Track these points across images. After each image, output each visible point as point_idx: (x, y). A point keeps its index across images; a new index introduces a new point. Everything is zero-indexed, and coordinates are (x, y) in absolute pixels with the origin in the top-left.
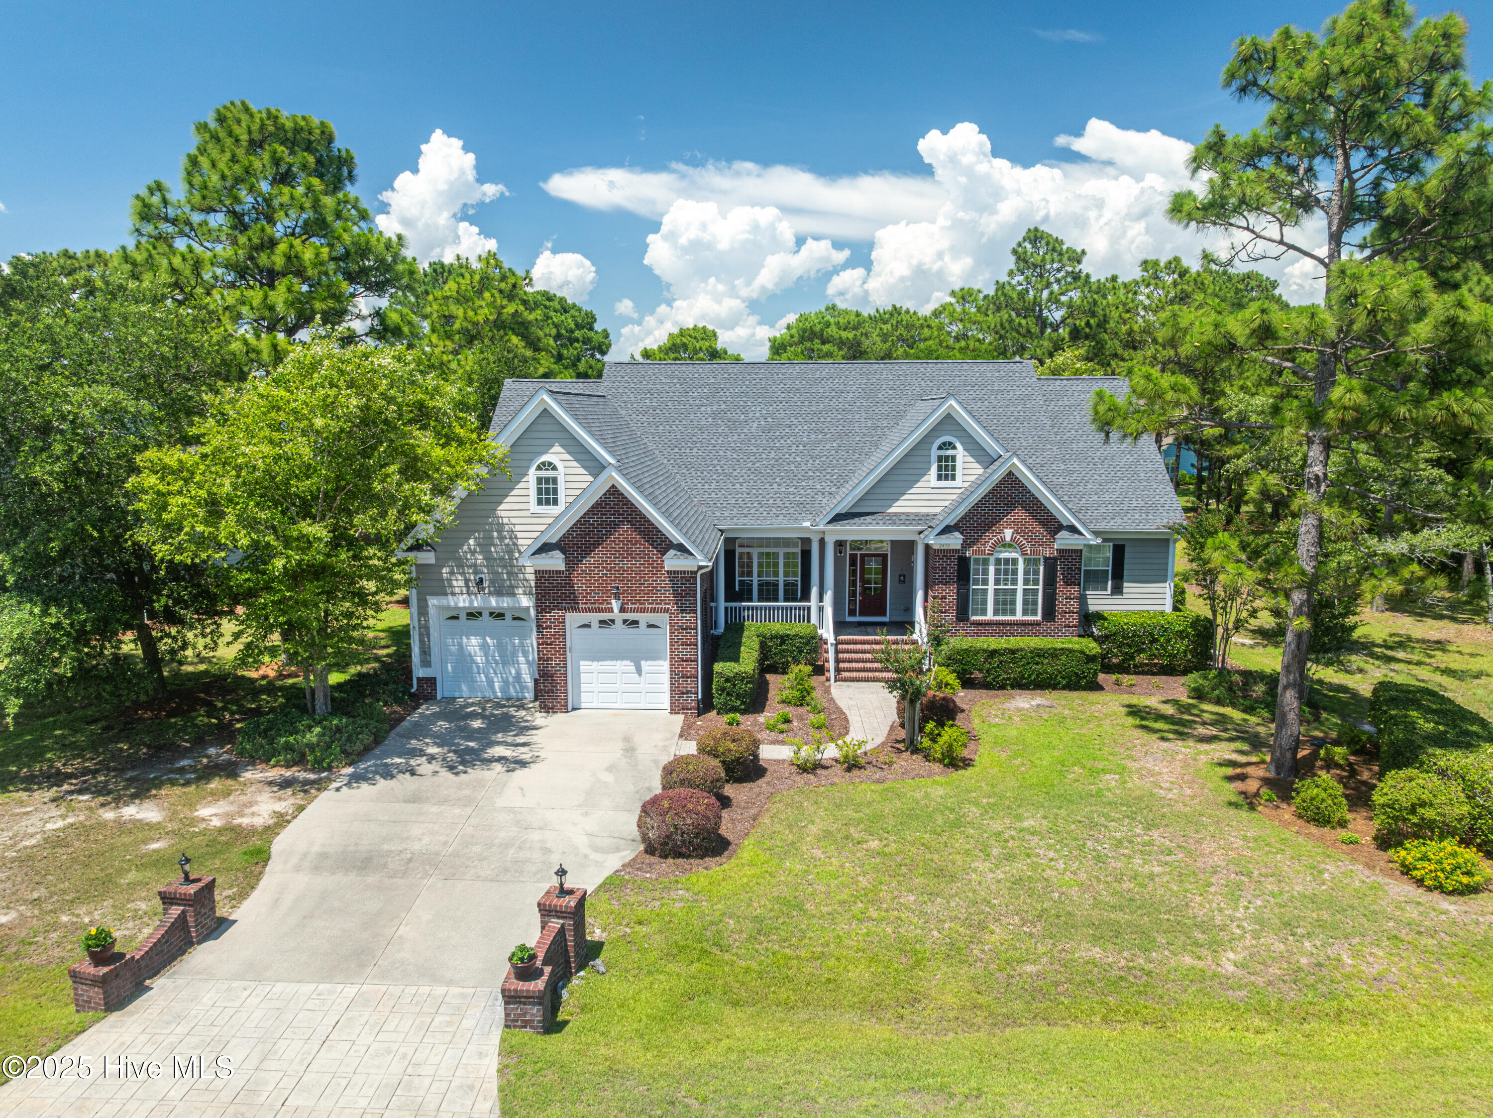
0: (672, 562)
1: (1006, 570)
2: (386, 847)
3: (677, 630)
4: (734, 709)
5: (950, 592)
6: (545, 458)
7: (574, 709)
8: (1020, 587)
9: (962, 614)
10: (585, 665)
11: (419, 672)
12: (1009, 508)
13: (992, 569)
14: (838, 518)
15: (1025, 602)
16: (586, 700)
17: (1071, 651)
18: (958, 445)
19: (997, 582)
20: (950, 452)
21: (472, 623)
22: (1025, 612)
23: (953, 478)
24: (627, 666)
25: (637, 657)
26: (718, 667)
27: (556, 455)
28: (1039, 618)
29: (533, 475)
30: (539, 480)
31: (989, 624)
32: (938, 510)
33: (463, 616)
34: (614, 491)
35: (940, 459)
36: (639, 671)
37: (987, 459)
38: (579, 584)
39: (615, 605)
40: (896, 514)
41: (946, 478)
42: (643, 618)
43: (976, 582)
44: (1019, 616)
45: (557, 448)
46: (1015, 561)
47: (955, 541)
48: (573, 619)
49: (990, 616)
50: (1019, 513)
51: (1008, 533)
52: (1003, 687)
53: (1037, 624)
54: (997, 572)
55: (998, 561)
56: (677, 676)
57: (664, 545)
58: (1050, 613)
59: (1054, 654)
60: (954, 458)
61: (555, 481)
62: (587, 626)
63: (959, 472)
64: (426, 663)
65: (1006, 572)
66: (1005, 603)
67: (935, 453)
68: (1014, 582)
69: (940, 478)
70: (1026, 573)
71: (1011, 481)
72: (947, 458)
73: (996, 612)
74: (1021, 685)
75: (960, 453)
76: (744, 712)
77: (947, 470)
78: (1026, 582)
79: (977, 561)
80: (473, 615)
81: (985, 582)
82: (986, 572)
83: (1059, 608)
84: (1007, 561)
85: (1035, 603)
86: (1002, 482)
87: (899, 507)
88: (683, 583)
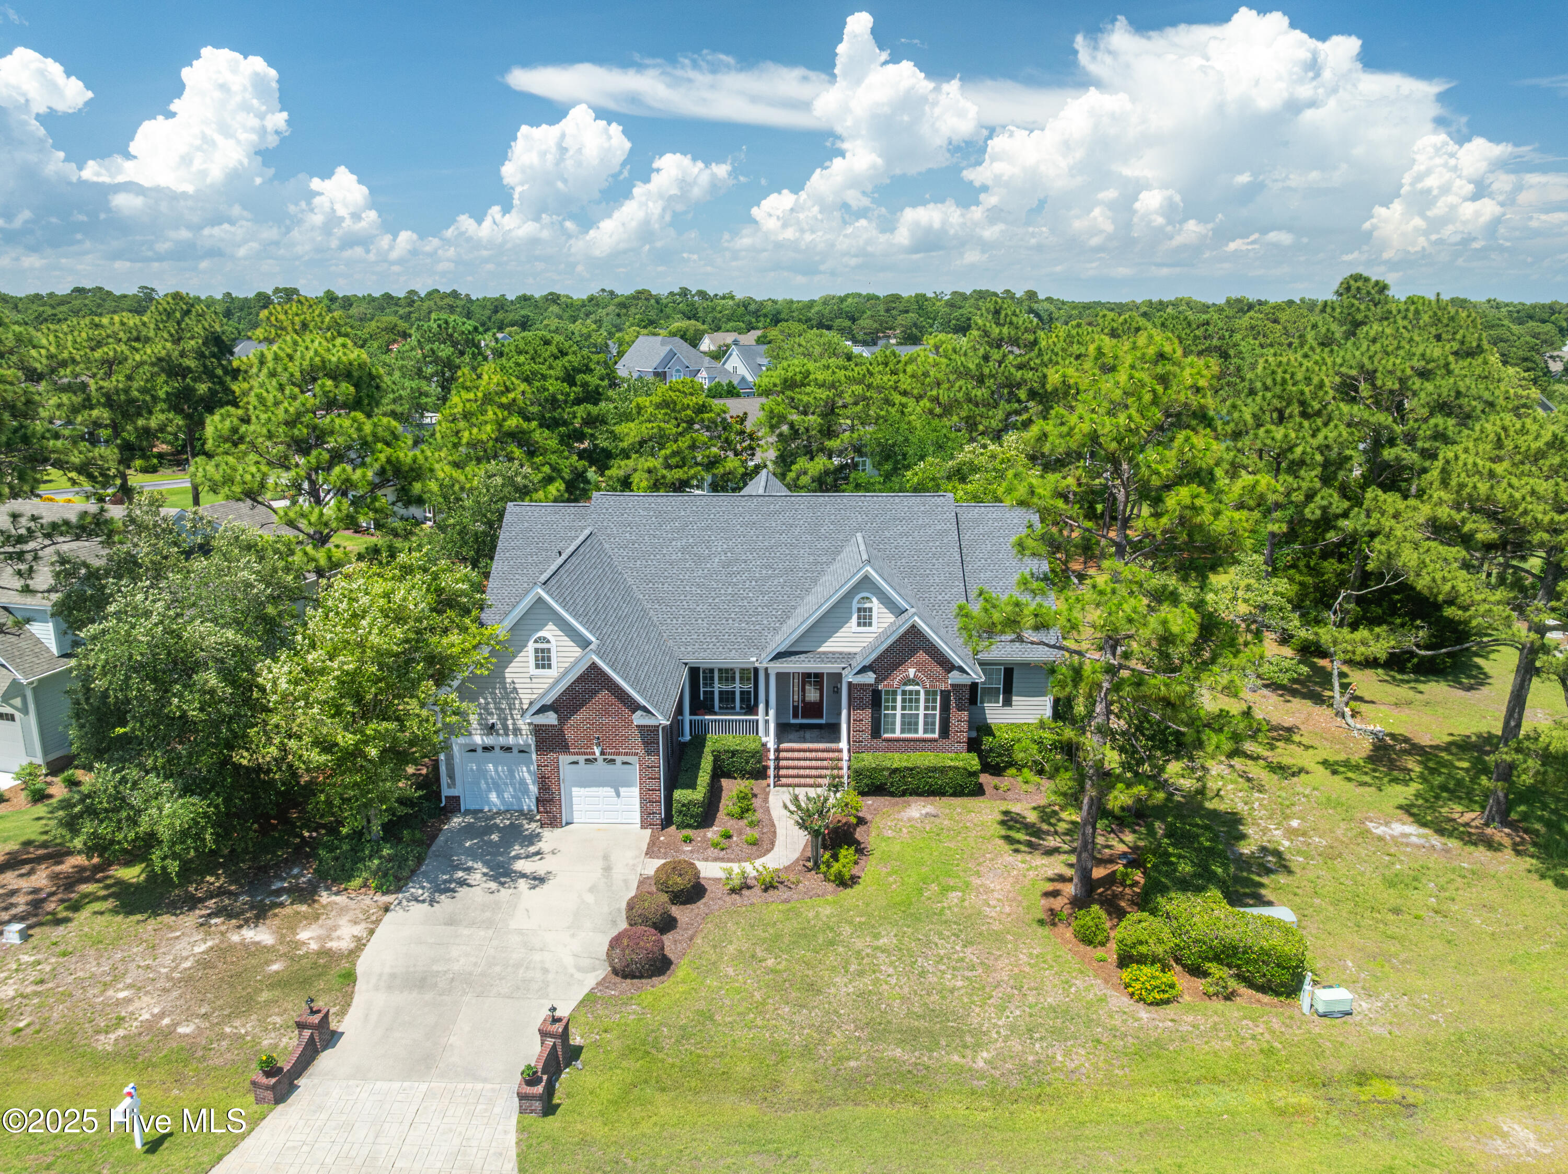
0: (639, 719)
1: (910, 700)
2: (435, 968)
3: (644, 768)
4: (689, 826)
5: (866, 715)
6: (540, 634)
7: (568, 824)
8: (922, 712)
9: (876, 732)
10: (576, 791)
11: (446, 792)
12: (913, 652)
13: (899, 698)
14: (779, 656)
15: (926, 723)
16: (577, 817)
17: (956, 768)
18: (874, 599)
19: (904, 708)
20: (867, 605)
21: (487, 754)
22: (925, 731)
23: (870, 624)
24: (609, 791)
25: (616, 785)
26: (678, 794)
27: (550, 632)
28: (936, 735)
29: (531, 646)
30: (537, 650)
31: (898, 740)
32: (857, 650)
33: (480, 750)
34: (594, 666)
35: (859, 610)
36: (618, 795)
37: (897, 612)
38: (569, 735)
39: (597, 751)
40: (824, 653)
41: (865, 625)
42: (619, 759)
43: (887, 708)
44: (921, 734)
45: (551, 626)
46: (918, 693)
47: (870, 678)
48: (564, 759)
49: (898, 734)
50: (921, 656)
51: (912, 672)
52: (903, 794)
53: (935, 740)
54: (904, 701)
55: (904, 693)
56: (646, 801)
57: (635, 707)
58: (945, 731)
59: (943, 770)
60: (870, 610)
61: (549, 650)
62: (576, 763)
63: (874, 620)
64: (452, 784)
65: (911, 701)
66: (910, 724)
67: (855, 606)
68: (917, 708)
69: (859, 624)
70: (927, 701)
71: (914, 631)
72: (865, 610)
73: (903, 731)
74: (917, 792)
75: (875, 604)
76: (697, 828)
77: (865, 619)
78: (926, 708)
79: (887, 692)
80: (486, 749)
81: (894, 708)
82: (894, 701)
83: (952, 729)
84: (911, 692)
85: (934, 724)
86: (907, 633)
87: (826, 647)
88: (648, 735)
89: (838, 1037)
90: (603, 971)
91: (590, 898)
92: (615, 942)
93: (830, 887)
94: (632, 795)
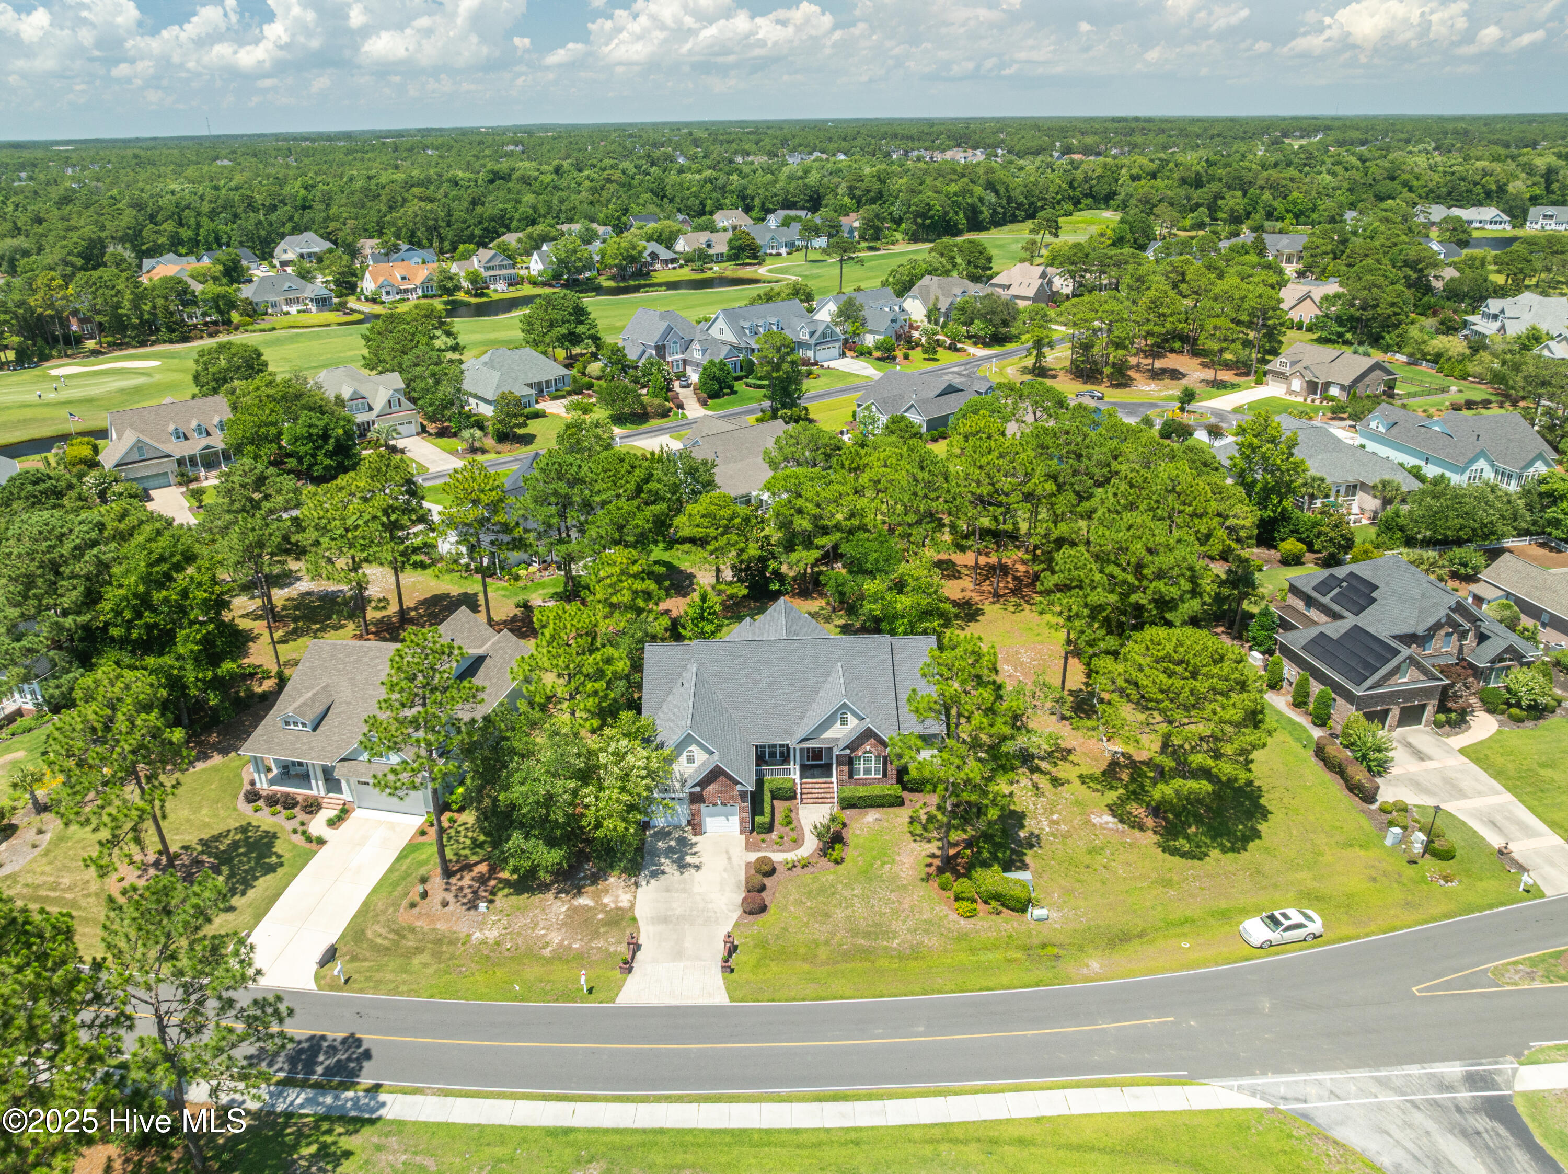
0: (739, 787)
1: (868, 760)
2: (668, 913)
3: (741, 808)
4: (762, 833)
5: (846, 768)
6: (689, 749)
7: (705, 833)
8: (873, 766)
9: (851, 776)
10: (708, 819)
12: (868, 739)
13: (862, 760)
14: (801, 742)
15: (875, 771)
16: (709, 830)
17: (891, 795)
18: (849, 713)
19: (864, 765)
20: (845, 716)
22: (876, 774)
24: (724, 819)
25: (728, 816)
26: (757, 818)
27: (694, 748)
28: (881, 777)
29: (685, 754)
30: (688, 756)
31: (862, 780)
32: (841, 738)
34: (717, 764)
35: (841, 719)
36: (729, 820)
37: (860, 721)
38: (705, 795)
39: (719, 801)
40: (824, 739)
41: (844, 725)
42: (729, 805)
43: (856, 765)
44: (873, 776)
45: (694, 745)
46: (871, 757)
47: (848, 750)
48: (703, 806)
49: (861, 776)
50: (872, 741)
51: (868, 748)
52: (865, 807)
54: (864, 761)
55: (864, 758)
56: (742, 822)
57: (737, 783)
58: (885, 774)
59: (884, 792)
60: (847, 719)
61: (694, 757)
62: (709, 807)
63: (849, 724)
66: (868, 771)
67: (839, 717)
68: (871, 764)
69: (841, 725)
70: (876, 761)
71: (870, 729)
72: (844, 718)
73: (864, 775)
74: (871, 806)
75: (849, 715)
76: (767, 833)
77: (844, 721)
78: (876, 764)
79: (856, 758)
81: (860, 765)
82: (860, 761)
83: (889, 773)
84: (868, 757)
85: (879, 771)
86: (867, 729)
87: (825, 736)
88: (743, 795)
89: (839, 935)
90: (739, 912)
91: (725, 875)
92: (744, 900)
93: (832, 865)
94: (735, 821)
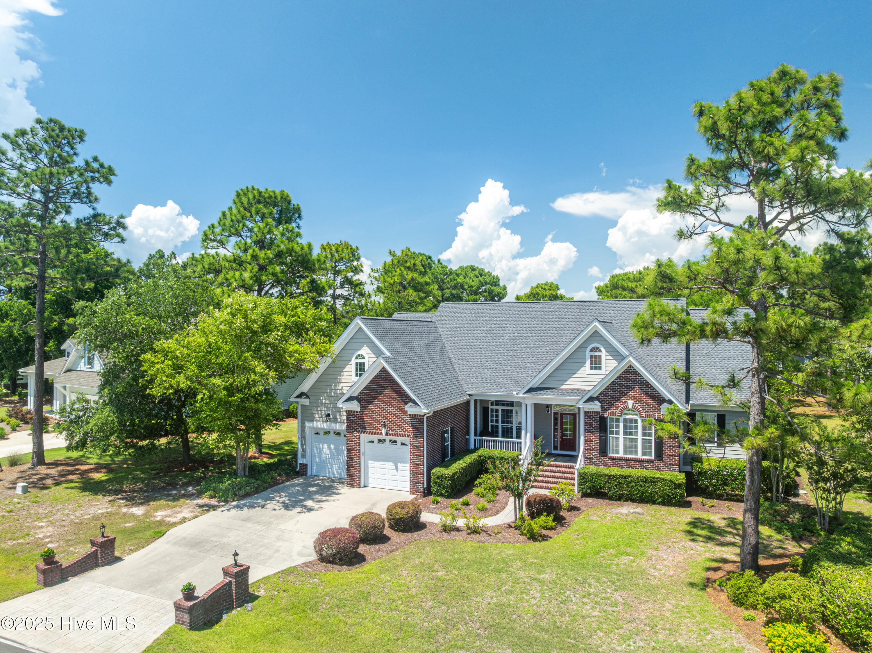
0: (410, 409)
2: (212, 539)
3: (414, 448)
4: (442, 495)
5: (595, 437)
6: (359, 352)
7: (365, 487)
8: (640, 437)
9: (603, 452)
10: (371, 463)
11: (300, 461)
12: (630, 387)
13: (621, 425)
14: (531, 390)
15: (644, 447)
16: (371, 482)
17: (664, 480)
18: (602, 349)
19: (625, 433)
20: (597, 353)
21: (326, 437)
22: (644, 454)
23: (600, 368)
24: (390, 465)
25: (396, 461)
26: (435, 470)
27: (365, 351)
28: (653, 458)
29: (354, 361)
30: (357, 364)
31: (621, 459)
32: (590, 388)
33: (322, 433)
34: (384, 370)
35: (591, 357)
36: (397, 469)
37: (618, 356)
38: (367, 419)
39: (384, 431)
40: (565, 389)
41: (596, 368)
42: (399, 439)
43: (611, 432)
44: (640, 456)
45: (365, 348)
46: (636, 421)
47: (596, 407)
48: (364, 438)
49: (621, 455)
50: (637, 391)
51: (630, 403)
52: (619, 499)
53: (652, 462)
54: (625, 427)
55: (625, 420)
56: (414, 473)
57: (407, 400)
58: (659, 455)
59: (653, 481)
60: (600, 357)
61: (364, 364)
62: (372, 442)
63: (603, 365)
64: (303, 456)
65: (631, 427)
66: (631, 448)
67: (588, 353)
68: (636, 434)
69: (592, 368)
70: (644, 428)
71: (631, 371)
72: (596, 357)
73: (625, 452)
74: (631, 499)
75: (604, 353)
76: (448, 497)
77: (596, 365)
78: (644, 434)
79: (612, 420)
80: (327, 433)
81: (617, 433)
82: (618, 427)
83: (666, 453)
84: (631, 421)
85: (650, 448)
86: (626, 371)
87: (568, 385)
88: (417, 420)
90: (314, 558)
93: (522, 538)
94: (405, 469)
